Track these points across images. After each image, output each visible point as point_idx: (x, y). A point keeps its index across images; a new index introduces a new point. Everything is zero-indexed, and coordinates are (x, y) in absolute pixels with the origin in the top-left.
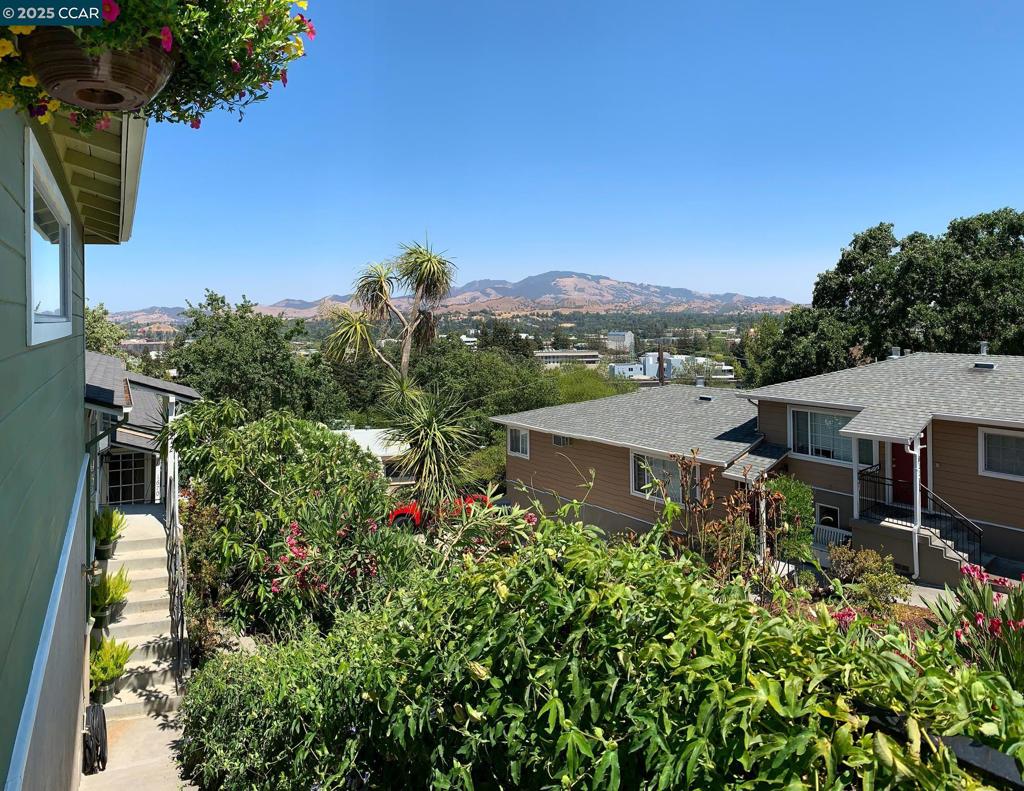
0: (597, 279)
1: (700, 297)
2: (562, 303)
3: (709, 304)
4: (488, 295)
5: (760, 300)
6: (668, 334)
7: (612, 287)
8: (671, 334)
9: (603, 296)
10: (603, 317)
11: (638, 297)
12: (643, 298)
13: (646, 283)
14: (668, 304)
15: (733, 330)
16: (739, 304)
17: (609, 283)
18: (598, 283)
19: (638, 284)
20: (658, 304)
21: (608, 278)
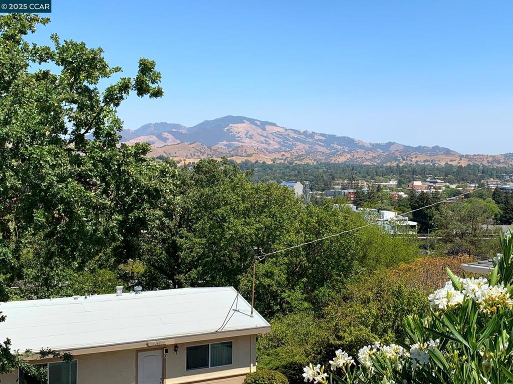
0: (263, 125)
1: (362, 147)
2: (236, 151)
3: (371, 154)
4: (165, 140)
5: (421, 150)
6: (336, 187)
7: (278, 135)
8: (340, 187)
9: (269, 144)
10: (270, 167)
11: (300, 146)
12: (307, 147)
13: (310, 131)
14: (334, 154)
15: (393, 183)
16: (397, 154)
17: (276, 129)
18: (264, 129)
19: (302, 131)
20: (323, 153)
21: (274, 125)
